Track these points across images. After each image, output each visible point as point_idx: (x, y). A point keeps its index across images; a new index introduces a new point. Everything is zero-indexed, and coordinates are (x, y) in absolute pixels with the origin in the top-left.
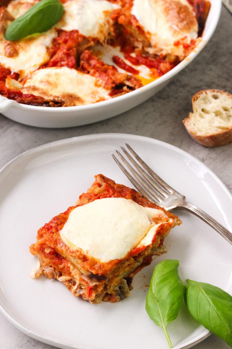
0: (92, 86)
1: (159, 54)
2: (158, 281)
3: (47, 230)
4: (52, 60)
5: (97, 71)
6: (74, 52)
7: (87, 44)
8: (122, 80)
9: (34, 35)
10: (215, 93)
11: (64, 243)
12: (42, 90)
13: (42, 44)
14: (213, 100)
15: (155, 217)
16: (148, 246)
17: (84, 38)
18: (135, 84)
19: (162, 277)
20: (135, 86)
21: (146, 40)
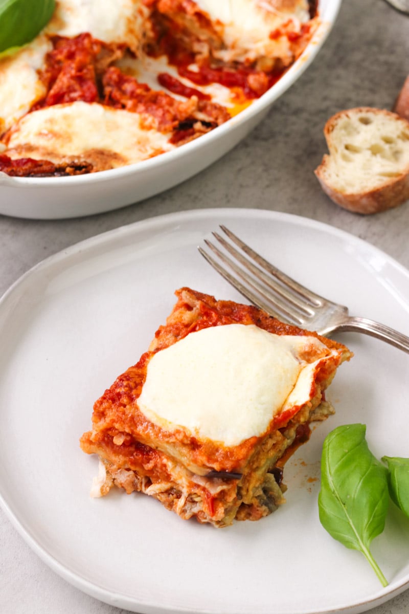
0: (136, 129)
1: (242, 59)
2: (337, 466)
3: (110, 401)
4: (52, 92)
5: (140, 102)
6: (89, 72)
7: (110, 56)
8: (190, 111)
9: (9, 52)
10: (364, 115)
11: (149, 422)
12: (44, 148)
13: (27, 66)
14: (363, 127)
15: (303, 351)
16: (304, 406)
17: (103, 45)
18: (215, 116)
19: (342, 457)
20: (216, 119)
21: (214, 37)
